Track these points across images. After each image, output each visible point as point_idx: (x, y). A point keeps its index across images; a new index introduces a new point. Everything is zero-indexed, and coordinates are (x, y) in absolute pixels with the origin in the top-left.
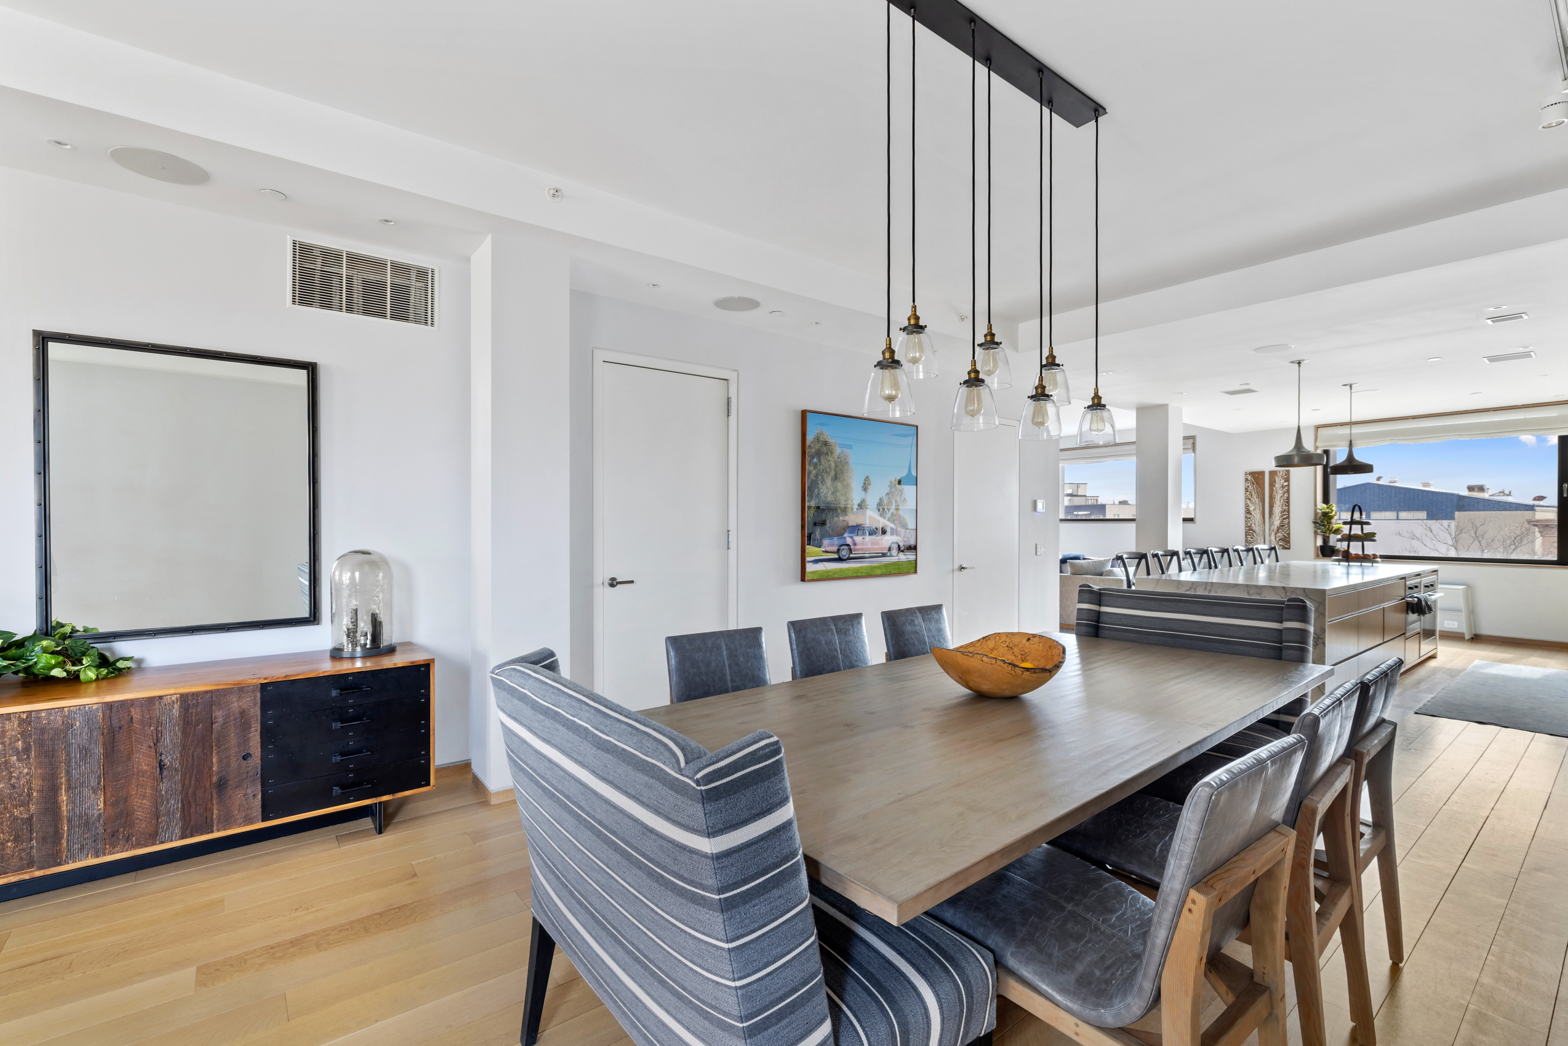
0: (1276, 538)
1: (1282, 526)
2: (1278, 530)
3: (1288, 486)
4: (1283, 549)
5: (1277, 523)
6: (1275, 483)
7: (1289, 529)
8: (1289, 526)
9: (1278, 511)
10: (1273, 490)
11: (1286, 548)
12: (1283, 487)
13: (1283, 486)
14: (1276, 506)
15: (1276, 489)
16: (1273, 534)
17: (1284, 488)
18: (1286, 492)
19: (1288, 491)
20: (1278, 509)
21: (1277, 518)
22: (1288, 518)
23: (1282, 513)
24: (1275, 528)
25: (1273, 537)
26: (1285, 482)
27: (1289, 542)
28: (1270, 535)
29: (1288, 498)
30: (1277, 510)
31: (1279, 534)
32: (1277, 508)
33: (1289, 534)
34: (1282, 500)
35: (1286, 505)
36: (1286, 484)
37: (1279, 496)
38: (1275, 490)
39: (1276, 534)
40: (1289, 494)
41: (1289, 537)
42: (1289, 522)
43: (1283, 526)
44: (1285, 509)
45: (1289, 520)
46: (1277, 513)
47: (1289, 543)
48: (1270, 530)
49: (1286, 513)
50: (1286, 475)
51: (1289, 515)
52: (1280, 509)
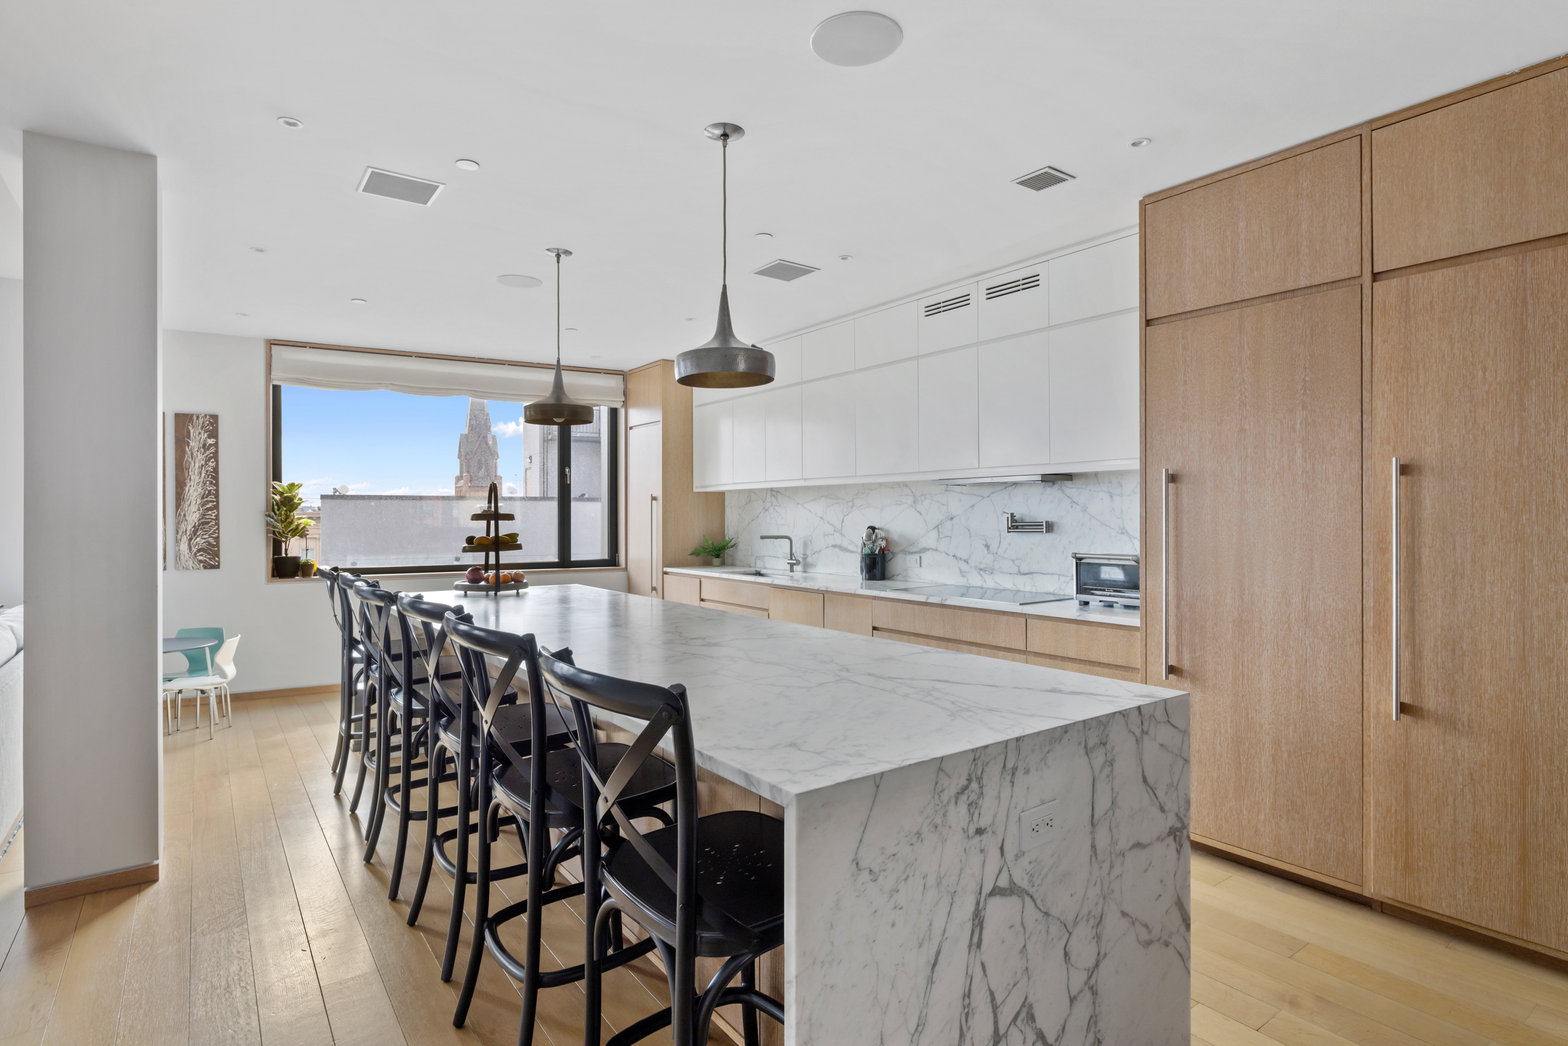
0: (190, 548)
1: (203, 523)
2: (195, 532)
3: (216, 445)
4: (205, 567)
5: (193, 517)
6: (189, 437)
7: (218, 529)
8: (217, 524)
9: (196, 494)
10: (184, 452)
11: (213, 567)
12: (205, 447)
13: (204, 445)
14: (192, 483)
15: (191, 450)
16: (185, 540)
17: (208, 449)
18: (211, 458)
19: (215, 456)
20: (196, 490)
21: (194, 508)
22: (216, 507)
23: (203, 498)
24: (189, 528)
25: (184, 547)
26: (209, 437)
27: (217, 554)
28: (177, 541)
29: (216, 470)
30: (194, 491)
31: (198, 539)
32: (192, 489)
33: (217, 539)
34: (203, 472)
35: (211, 483)
36: (211, 441)
37: (197, 465)
38: (189, 453)
39: (190, 540)
40: (217, 461)
41: (218, 545)
42: (217, 516)
43: (208, 523)
44: (210, 491)
45: (218, 511)
46: (193, 499)
47: (219, 557)
48: (177, 533)
49: (212, 498)
50: (211, 424)
51: (218, 502)
52: (200, 490)
